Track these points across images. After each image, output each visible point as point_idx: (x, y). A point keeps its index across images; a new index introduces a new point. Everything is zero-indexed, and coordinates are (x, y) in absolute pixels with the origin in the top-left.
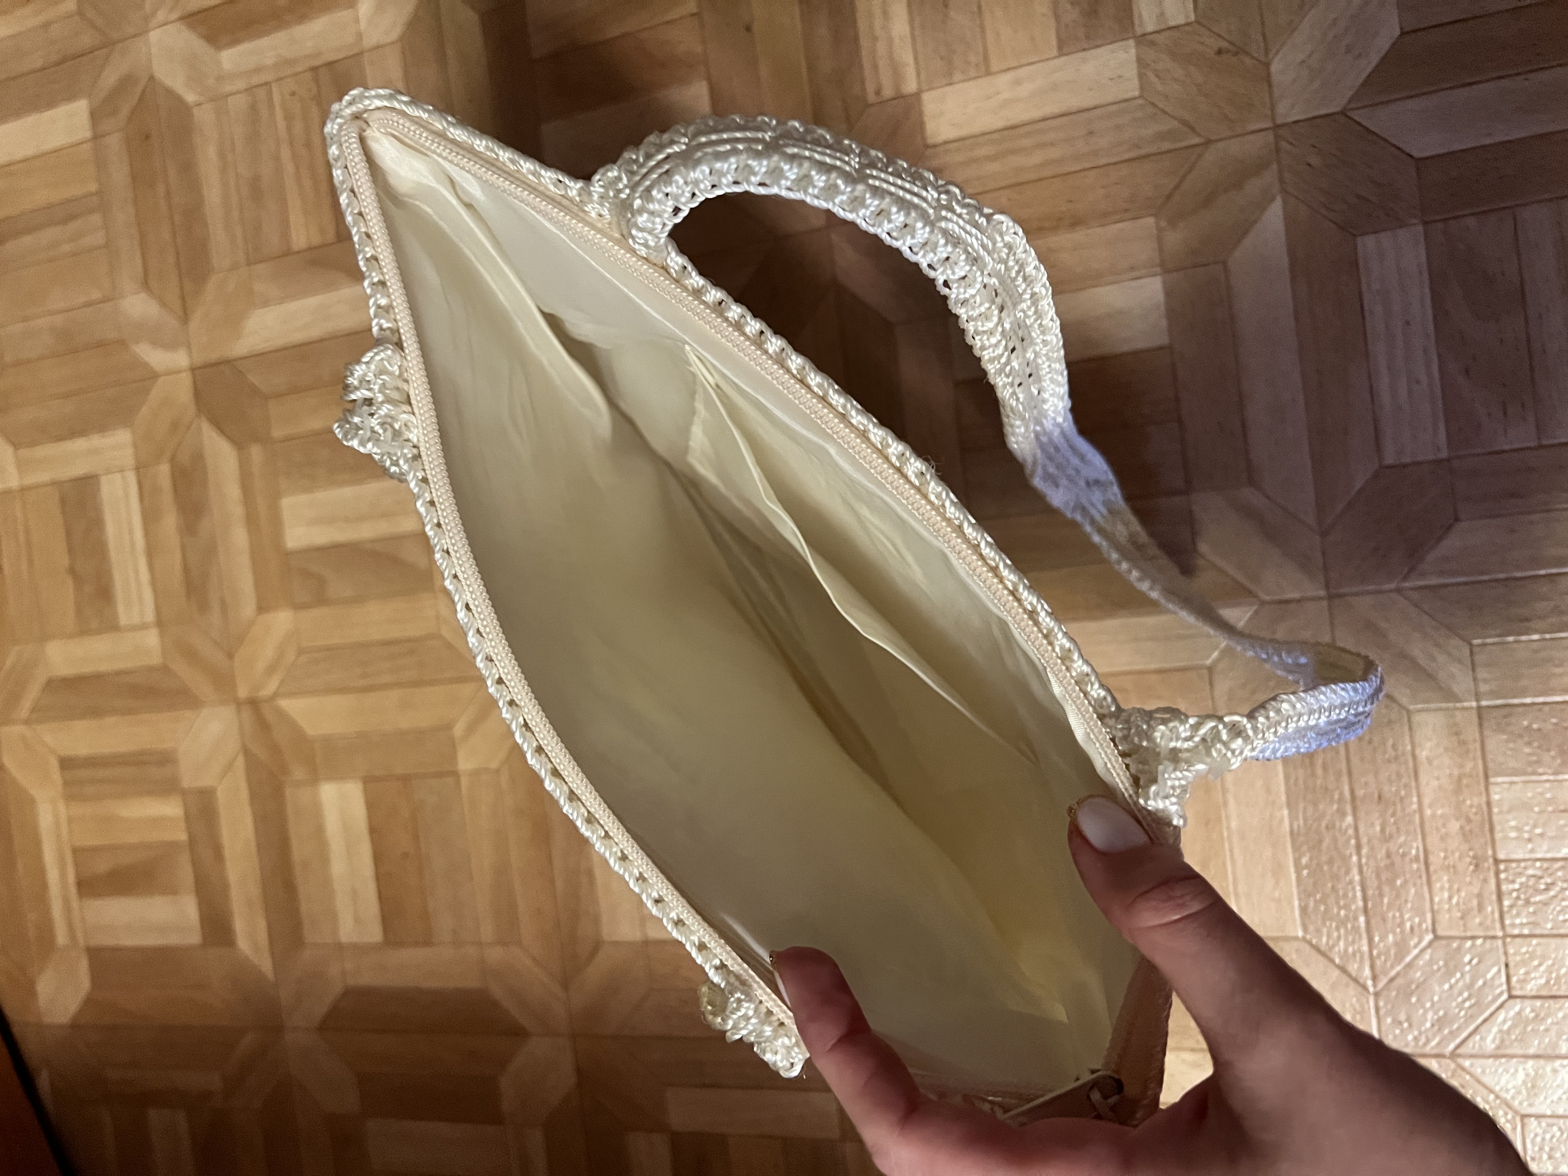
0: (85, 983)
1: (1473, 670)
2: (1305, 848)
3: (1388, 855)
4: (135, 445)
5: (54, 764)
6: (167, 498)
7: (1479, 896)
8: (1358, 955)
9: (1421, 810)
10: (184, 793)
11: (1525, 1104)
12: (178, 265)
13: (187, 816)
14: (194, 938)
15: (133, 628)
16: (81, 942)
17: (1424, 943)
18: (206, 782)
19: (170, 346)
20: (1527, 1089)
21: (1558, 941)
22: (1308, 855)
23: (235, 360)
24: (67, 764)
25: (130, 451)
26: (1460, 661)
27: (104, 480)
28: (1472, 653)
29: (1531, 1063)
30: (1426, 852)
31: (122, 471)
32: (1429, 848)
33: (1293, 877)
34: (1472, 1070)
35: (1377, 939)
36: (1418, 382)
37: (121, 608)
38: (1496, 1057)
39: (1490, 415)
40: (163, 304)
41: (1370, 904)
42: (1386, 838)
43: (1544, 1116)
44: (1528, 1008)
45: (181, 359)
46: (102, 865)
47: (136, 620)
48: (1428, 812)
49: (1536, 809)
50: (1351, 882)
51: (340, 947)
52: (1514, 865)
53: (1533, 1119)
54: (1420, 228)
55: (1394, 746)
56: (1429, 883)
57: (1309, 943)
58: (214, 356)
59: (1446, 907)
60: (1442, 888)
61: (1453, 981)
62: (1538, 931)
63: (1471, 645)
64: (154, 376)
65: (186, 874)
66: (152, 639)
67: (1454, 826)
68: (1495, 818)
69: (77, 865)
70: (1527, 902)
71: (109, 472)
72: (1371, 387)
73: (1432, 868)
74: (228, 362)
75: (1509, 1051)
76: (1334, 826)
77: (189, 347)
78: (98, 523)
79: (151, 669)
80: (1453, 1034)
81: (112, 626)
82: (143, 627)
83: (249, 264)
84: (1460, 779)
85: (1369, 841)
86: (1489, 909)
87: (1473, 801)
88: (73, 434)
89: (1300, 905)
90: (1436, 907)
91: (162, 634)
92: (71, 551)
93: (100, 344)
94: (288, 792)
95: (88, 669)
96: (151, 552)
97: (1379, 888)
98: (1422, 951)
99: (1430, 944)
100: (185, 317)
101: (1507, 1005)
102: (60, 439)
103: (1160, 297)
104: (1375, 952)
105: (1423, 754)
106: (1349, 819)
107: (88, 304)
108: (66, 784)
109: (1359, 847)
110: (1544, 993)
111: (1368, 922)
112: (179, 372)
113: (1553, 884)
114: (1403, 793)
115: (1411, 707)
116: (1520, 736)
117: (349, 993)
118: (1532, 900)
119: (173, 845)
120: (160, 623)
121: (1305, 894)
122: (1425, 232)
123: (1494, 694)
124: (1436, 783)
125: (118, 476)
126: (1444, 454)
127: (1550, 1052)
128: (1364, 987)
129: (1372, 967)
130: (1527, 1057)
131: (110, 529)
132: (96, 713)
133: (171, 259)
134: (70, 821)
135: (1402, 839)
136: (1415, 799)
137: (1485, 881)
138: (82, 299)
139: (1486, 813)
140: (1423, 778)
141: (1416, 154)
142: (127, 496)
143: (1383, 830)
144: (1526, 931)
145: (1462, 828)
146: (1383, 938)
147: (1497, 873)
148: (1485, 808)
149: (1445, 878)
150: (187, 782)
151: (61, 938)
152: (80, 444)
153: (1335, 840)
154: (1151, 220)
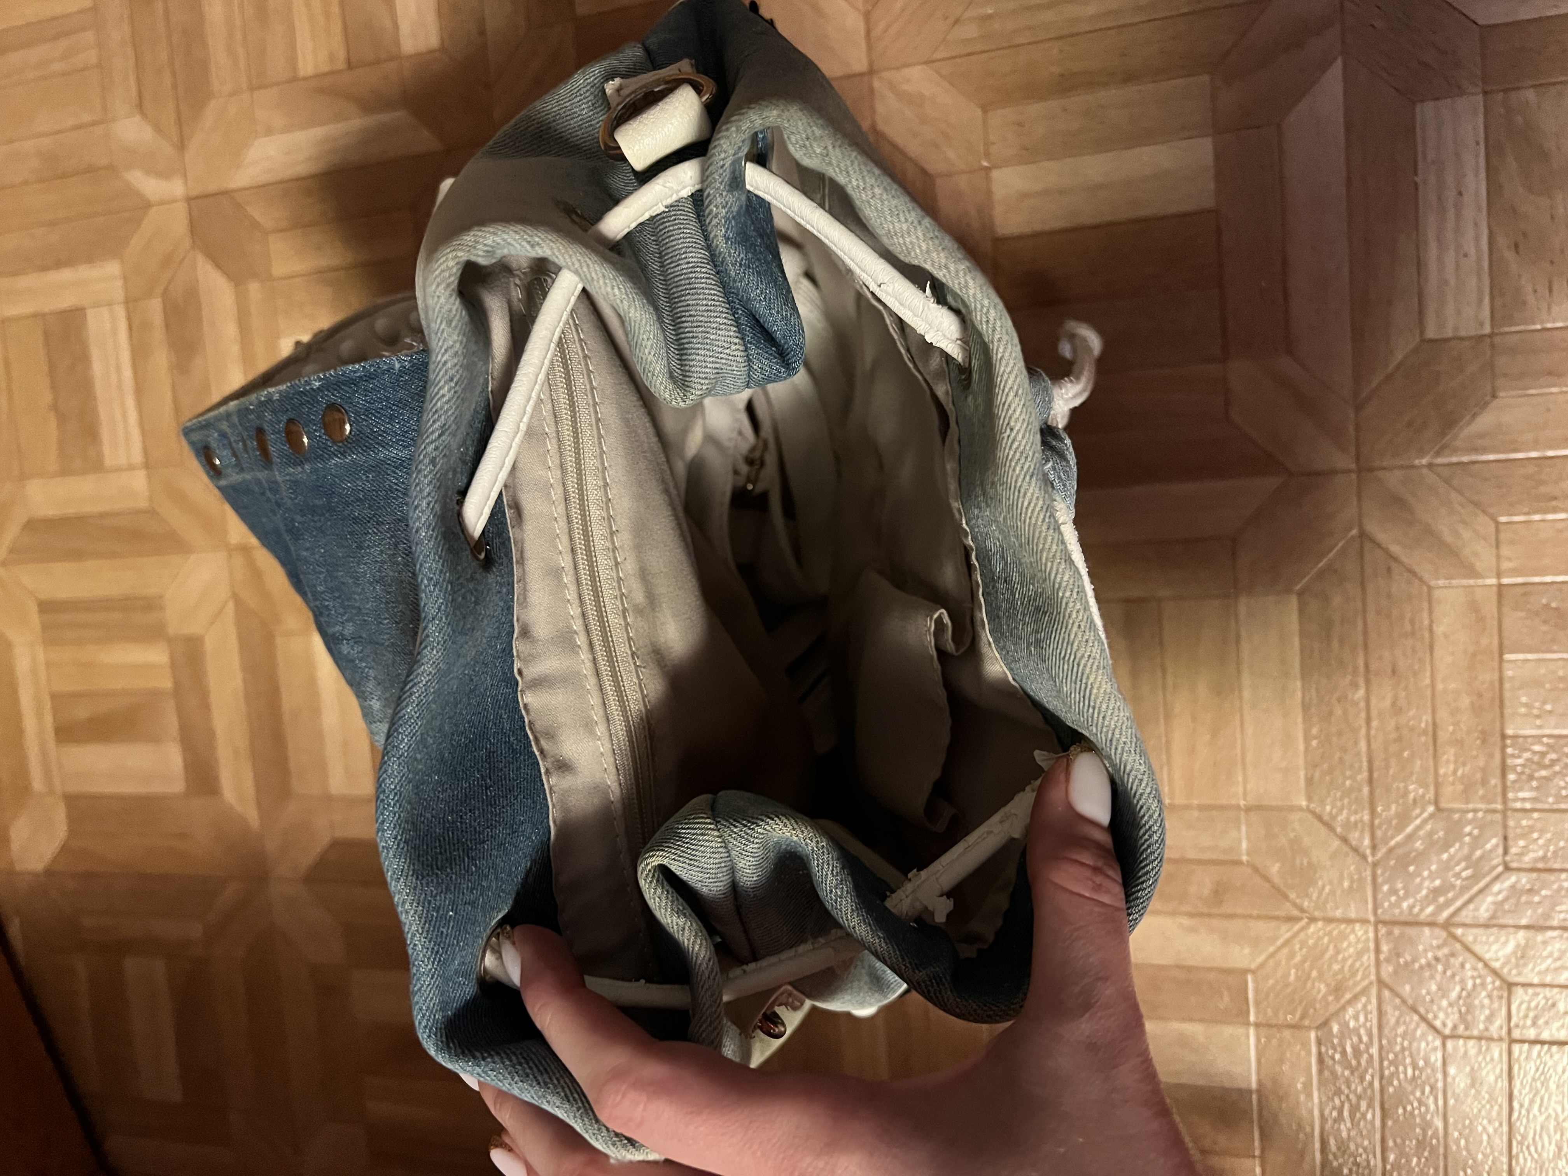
0: (61, 830)
1: (1497, 547)
2: (1315, 719)
3: (1397, 728)
4: (125, 278)
5: (33, 608)
6: (158, 334)
7: (1484, 770)
8: (1359, 826)
9: (1433, 686)
10: (170, 640)
11: (1514, 972)
12: (175, 87)
13: (173, 665)
14: (178, 786)
15: (118, 469)
16: (58, 787)
17: (1425, 815)
18: (194, 628)
19: (165, 175)
20: (1517, 958)
21: (1558, 816)
22: (1318, 726)
23: (232, 191)
24: (46, 607)
25: (119, 283)
26: (1485, 539)
27: (90, 314)
28: (1497, 531)
29: (1522, 933)
30: (1435, 724)
31: (110, 304)
32: (1438, 721)
33: (1301, 747)
34: (1464, 939)
35: (1379, 809)
36: (1466, 255)
37: (106, 450)
38: (1486, 926)
39: (1535, 291)
40: (158, 129)
41: (1375, 775)
42: (1397, 709)
43: (1531, 985)
44: (1524, 880)
45: (176, 188)
46: (82, 713)
47: (123, 461)
48: (1440, 686)
49: (1548, 686)
50: (1358, 754)
51: (329, 799)
52: (1521, 740)
53: (1519, 987)
54: (1480, 98)
55: (1412, 621)
56: (1435, 757)
57: (1313, 813)
58: (213, 187)
59: (1451, 779)
60: (1448, 762)
61: (1452, 850)
62: (1539, 806)
63: (1497, 523)
64: (147, 205)
65: (171, 722)
66: (139, 481)
67: (1465, 701)
68: (1507, 694)
69: (55, 711)
70: (1531, 777)
71: (97, 305)
72: (1418, 258)
73: (1439, 742)
74: (225, 193)
75: (1502, 921)
76: (1346, 697)
77: (185, 176)
78: (83, 358)
79: (138, 512)
80: (1448, 903)
81: (96, 466)
82: (131, 468)
83: (252, 89)
84: (1474, 655)
85: (1380, 715)
86: (1493, 782)
87: (1487, 677)
88: (58, 265)
89: (1306, 774)
90: (1440, 780)
91: (149, 477)
92: (54, 387)
93: (91, 170)
94: (279, 641)
95: (71, 510)
96: (139, 391)
97: (1386, 759)
98: (1425, 822)
99: (1432, 816)
100: (181, 146)
101: (1502, 878)
102: (44, 268)
103: (1209, 159)
104: (1377, 822)
105: (1439, 630)
106: (1361, 692)
107: (79, 127)
108: (45, 627)
109: (1368, 721)
110: (1540, 865)
111: (1372, 793)
112: (174, 201)
113: (1558, 760)
114: (1416, 667)
115: (1433, 583)
116: (1537, 614)
117: (336, 844)
118: (1537, 775)
119: (155, 695)
120: (147, 465)
121: (1311, 766)
122: (1485, 101)
123: (1516, 572)
124: (1449, 659)
125: (105, 311)
126: (1487, 330)
127: (1541, 922)
128: (1364, 857)
129: (1373, 837)
130: (1519, 927)
131: (97, 367)
132: (76, 555)
133: (168, 81)
134: (48, 665)
135: (1412, 713)
136: (1428, 674)
137: (1491, 756)
138: (71, 122)
139: (1497, 690)
140: (1438, 652)
141: (1481, 22)
142: (115, 330)
143: (1394, 704)
144: (1528, 806)
145: (1472, 703)
146: (1387, 808)
147: (1504, 747)
148: (1497, 685)
149: (1452, 751)
150: (173, 629)
151: (37, 784)
152: (66, 275)
153: (1345, 712)
154: (1205, 78)
